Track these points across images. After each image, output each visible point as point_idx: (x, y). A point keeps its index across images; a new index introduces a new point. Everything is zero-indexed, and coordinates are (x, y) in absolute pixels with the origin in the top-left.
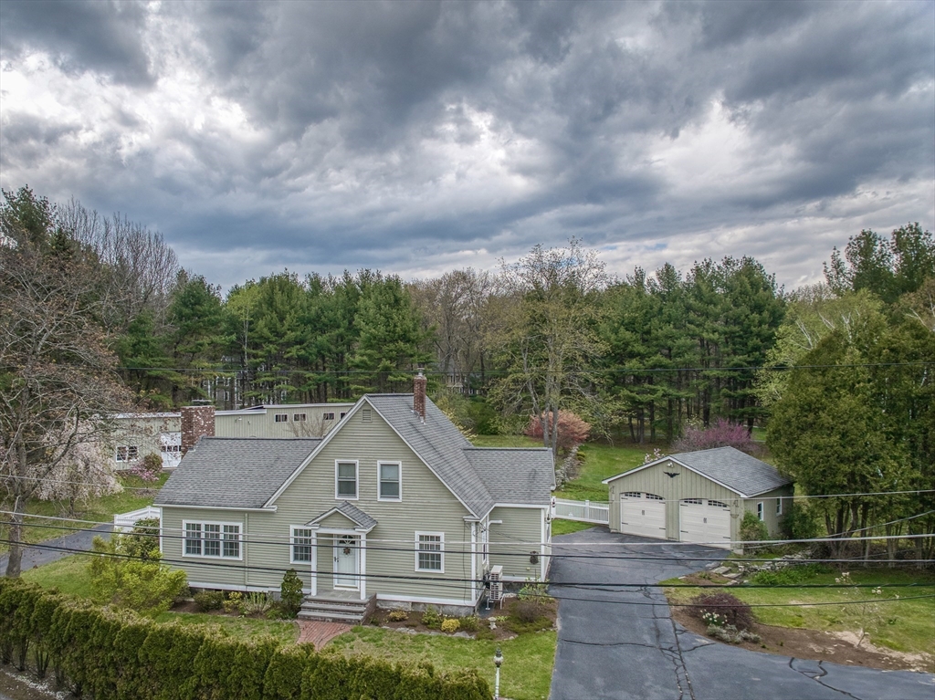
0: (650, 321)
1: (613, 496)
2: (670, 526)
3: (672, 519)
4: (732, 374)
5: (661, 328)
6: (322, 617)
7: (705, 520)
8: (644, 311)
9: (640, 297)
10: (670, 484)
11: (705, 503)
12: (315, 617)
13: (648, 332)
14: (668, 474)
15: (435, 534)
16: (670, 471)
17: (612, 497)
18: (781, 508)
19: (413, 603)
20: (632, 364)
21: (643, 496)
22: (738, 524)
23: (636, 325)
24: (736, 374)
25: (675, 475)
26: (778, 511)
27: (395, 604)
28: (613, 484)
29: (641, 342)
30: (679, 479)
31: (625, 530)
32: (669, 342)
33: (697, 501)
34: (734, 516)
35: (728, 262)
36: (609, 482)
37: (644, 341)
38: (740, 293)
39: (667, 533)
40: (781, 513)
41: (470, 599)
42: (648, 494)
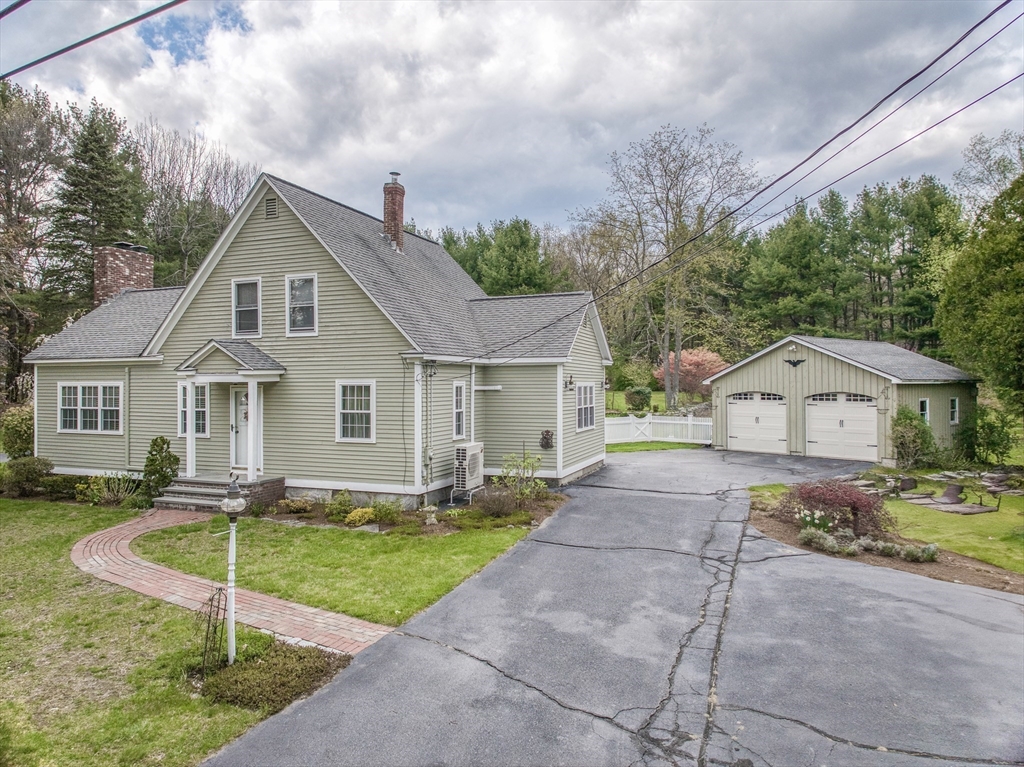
0: (809, 252)
1: (718, 400)
2: (793, 434)
3: (797, 425)
4: (907, 309)
5: (822, 261)
6: (182, 504)
7: (841, 422)
8: (802, 241)
9: (798, 227)
10: (792, 377)
11: (842, 398)
12: (174, 503)
13: (807, 266)
14: (789, 362)
15: (363, 382)
16: (793, 358)
17: (716, 400)
18: (957, 415)
19: (335, 492)
20: (787, 302)
21: (757, 397)
22: (889, 422)
23: (793, 258)
24: (912, 309)
25: (799, 362)
26: (952, 419)
27: (310, 493)
28: (718, 384)
29: (798, 277)
30: (805, 369)
31: (734, 445)
32: (832, 277)
33: (830, 397)
34: (882, 412)
35: (904, 185)
36: (713, 382)
37: (803, 277)
38: (918, 216)
39: (790, 445)
40: (957, 421)
41: (412, 482)
42: (763, 395)
